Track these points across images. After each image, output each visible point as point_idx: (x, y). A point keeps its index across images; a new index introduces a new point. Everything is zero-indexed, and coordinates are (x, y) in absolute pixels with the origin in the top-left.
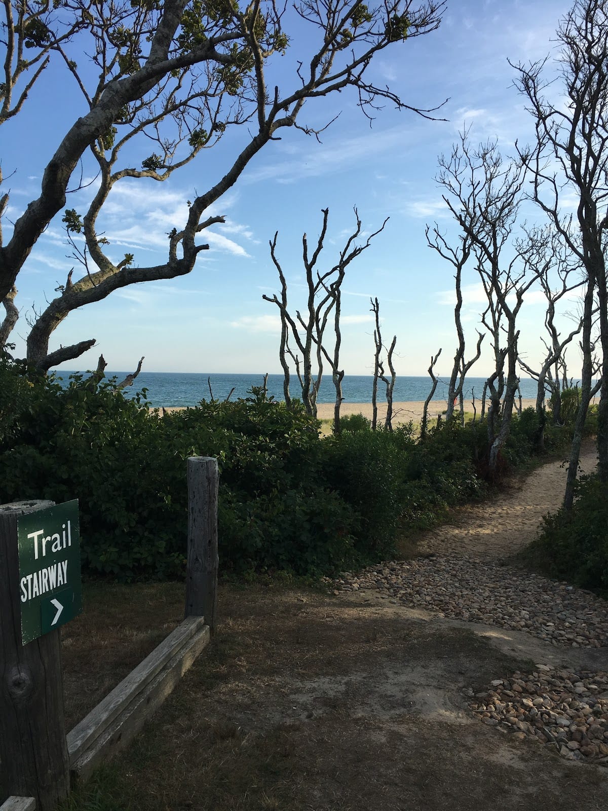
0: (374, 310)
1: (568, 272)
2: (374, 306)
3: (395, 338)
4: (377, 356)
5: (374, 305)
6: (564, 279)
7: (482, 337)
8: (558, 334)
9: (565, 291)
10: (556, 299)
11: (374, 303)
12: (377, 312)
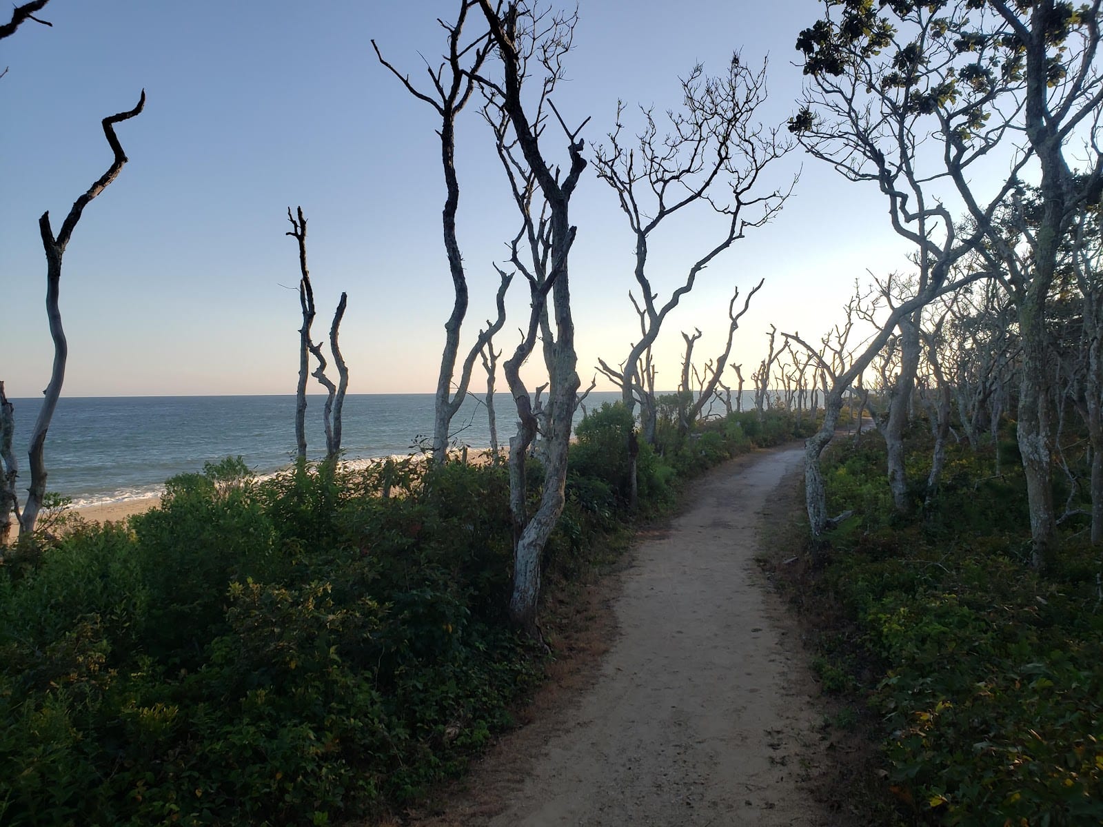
0: (296, 234)
1: (666, 182)
2: (296, 226)
3: (344, 296)
4: (305, 333)
5: (294, 222)
6: (660, 193)
7: (506, 280)
8: (653, 295)
9: (663, 213)
10: (649, 228)
11: (296, 218)
12: (301, 238)
